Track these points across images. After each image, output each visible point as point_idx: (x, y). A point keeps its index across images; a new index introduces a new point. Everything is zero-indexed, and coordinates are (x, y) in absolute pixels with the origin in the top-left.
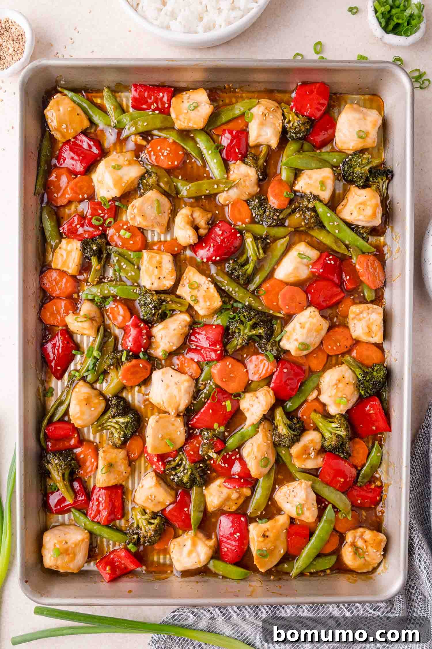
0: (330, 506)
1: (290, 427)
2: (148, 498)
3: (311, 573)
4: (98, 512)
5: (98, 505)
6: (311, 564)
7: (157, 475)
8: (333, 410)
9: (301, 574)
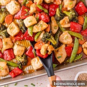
0: (76, 38)
1: (60, 15)
2: (17, 51)
3: (76, 61)
4: (7, 57)
5: (6, 55)
6: (75, 58)
7: (17, 45)
8: (69, 9)
9: (73, 62)
